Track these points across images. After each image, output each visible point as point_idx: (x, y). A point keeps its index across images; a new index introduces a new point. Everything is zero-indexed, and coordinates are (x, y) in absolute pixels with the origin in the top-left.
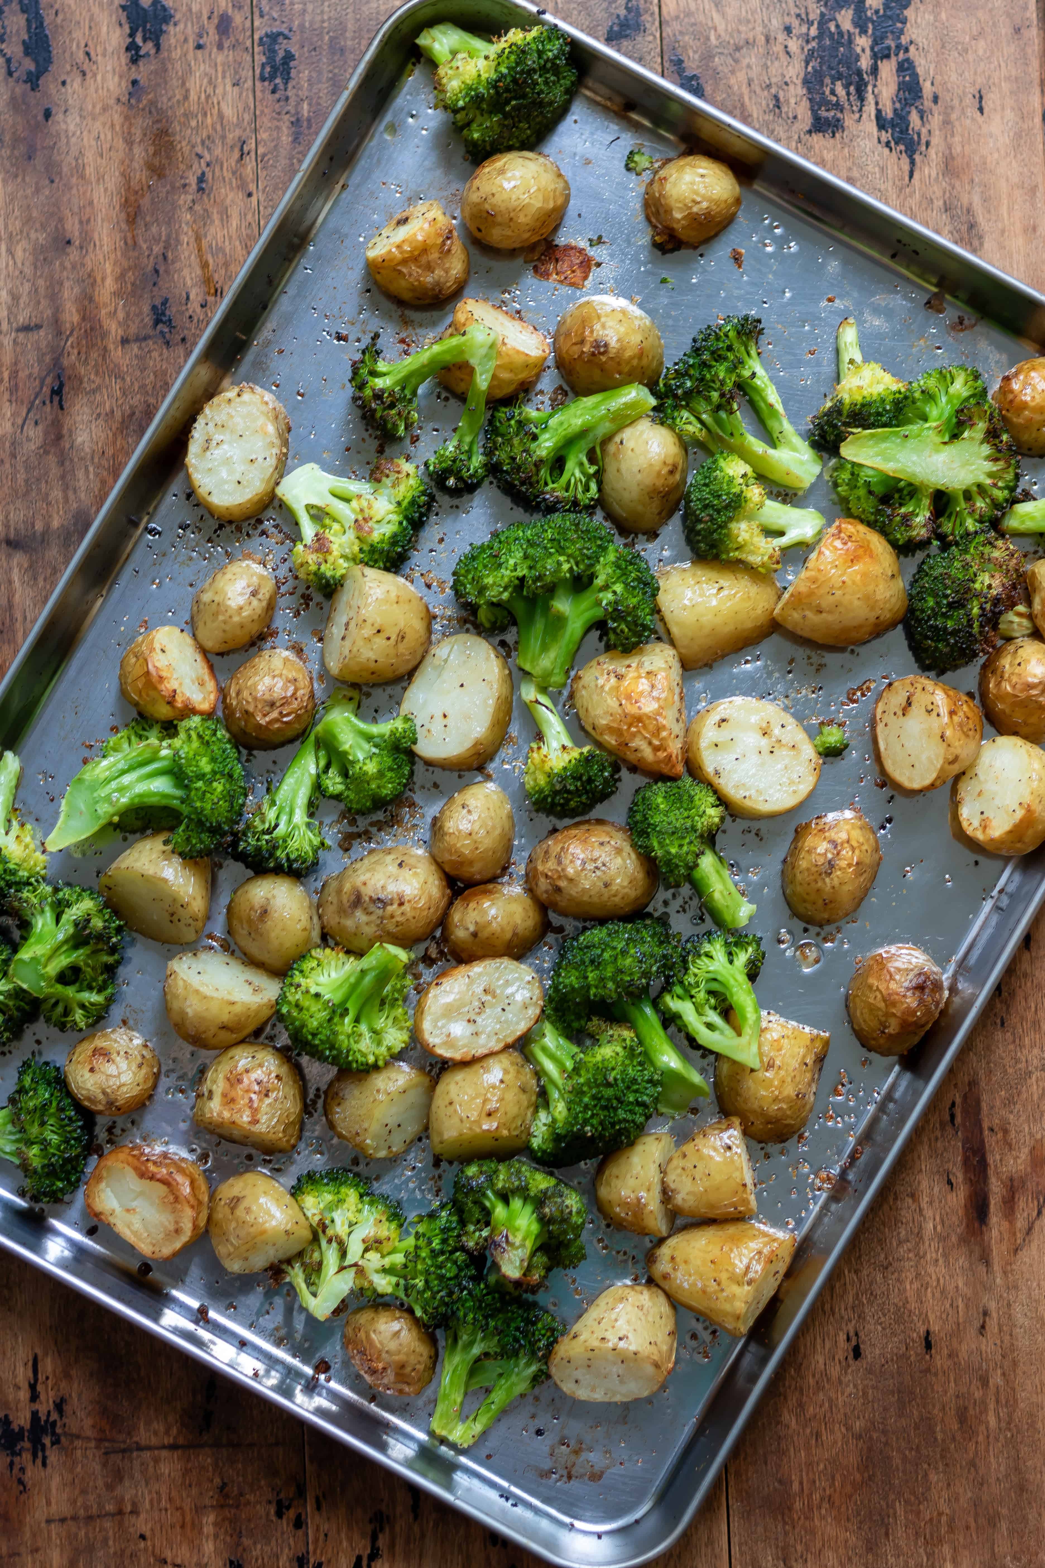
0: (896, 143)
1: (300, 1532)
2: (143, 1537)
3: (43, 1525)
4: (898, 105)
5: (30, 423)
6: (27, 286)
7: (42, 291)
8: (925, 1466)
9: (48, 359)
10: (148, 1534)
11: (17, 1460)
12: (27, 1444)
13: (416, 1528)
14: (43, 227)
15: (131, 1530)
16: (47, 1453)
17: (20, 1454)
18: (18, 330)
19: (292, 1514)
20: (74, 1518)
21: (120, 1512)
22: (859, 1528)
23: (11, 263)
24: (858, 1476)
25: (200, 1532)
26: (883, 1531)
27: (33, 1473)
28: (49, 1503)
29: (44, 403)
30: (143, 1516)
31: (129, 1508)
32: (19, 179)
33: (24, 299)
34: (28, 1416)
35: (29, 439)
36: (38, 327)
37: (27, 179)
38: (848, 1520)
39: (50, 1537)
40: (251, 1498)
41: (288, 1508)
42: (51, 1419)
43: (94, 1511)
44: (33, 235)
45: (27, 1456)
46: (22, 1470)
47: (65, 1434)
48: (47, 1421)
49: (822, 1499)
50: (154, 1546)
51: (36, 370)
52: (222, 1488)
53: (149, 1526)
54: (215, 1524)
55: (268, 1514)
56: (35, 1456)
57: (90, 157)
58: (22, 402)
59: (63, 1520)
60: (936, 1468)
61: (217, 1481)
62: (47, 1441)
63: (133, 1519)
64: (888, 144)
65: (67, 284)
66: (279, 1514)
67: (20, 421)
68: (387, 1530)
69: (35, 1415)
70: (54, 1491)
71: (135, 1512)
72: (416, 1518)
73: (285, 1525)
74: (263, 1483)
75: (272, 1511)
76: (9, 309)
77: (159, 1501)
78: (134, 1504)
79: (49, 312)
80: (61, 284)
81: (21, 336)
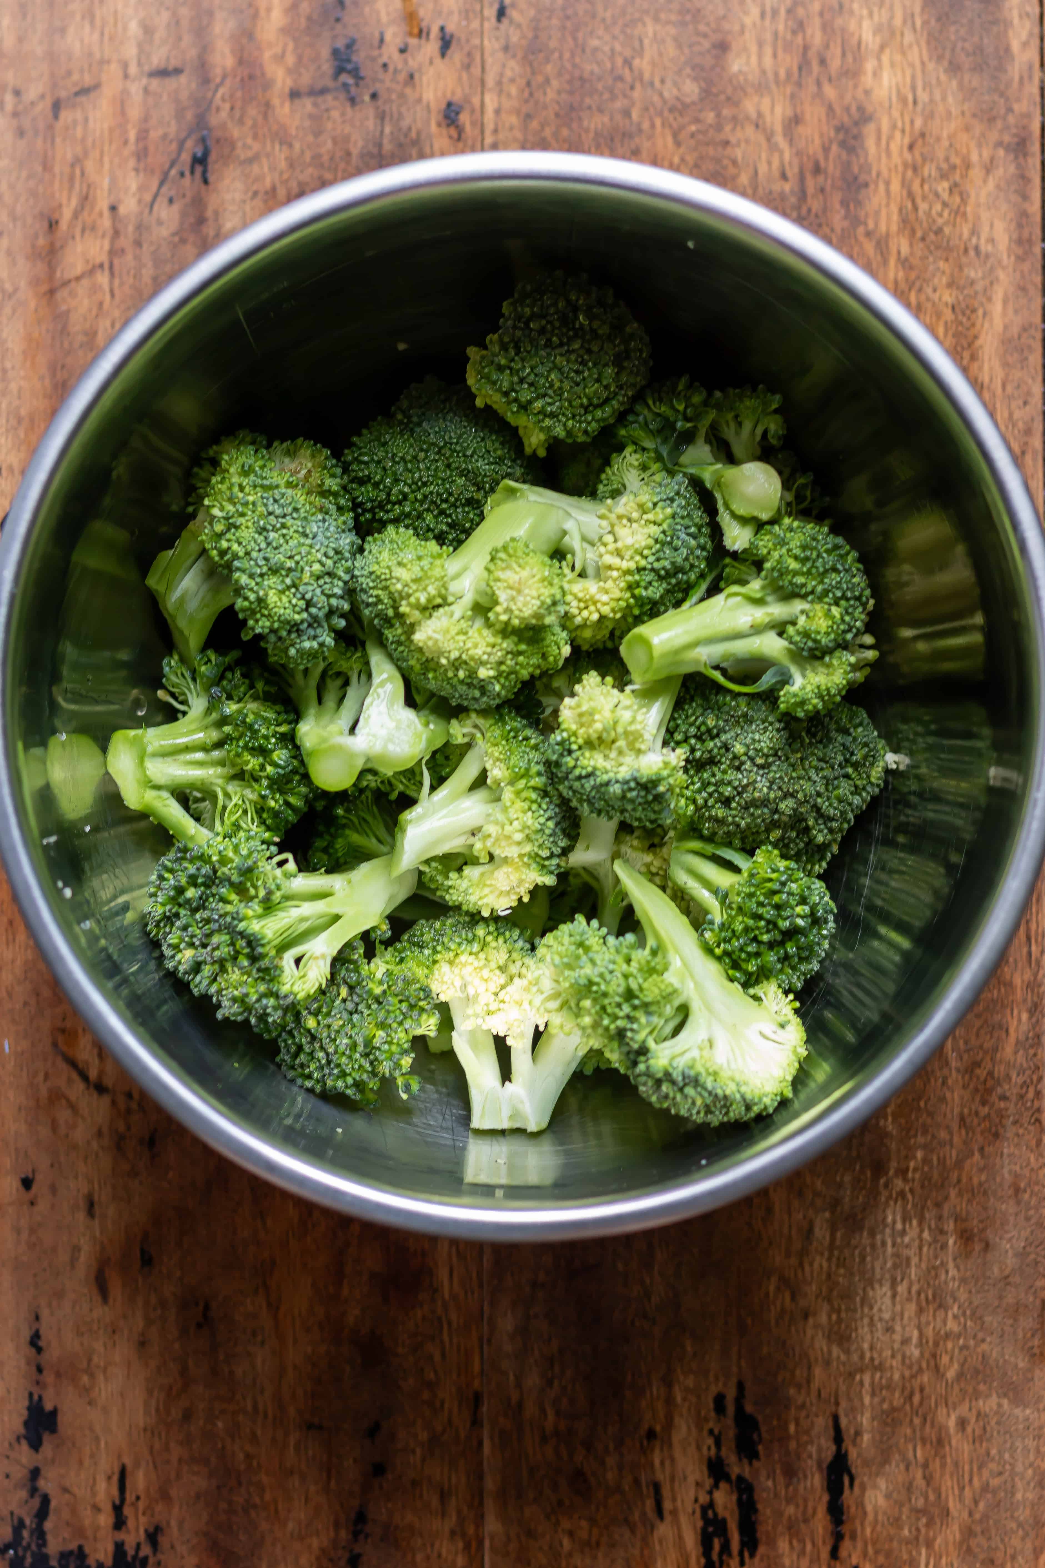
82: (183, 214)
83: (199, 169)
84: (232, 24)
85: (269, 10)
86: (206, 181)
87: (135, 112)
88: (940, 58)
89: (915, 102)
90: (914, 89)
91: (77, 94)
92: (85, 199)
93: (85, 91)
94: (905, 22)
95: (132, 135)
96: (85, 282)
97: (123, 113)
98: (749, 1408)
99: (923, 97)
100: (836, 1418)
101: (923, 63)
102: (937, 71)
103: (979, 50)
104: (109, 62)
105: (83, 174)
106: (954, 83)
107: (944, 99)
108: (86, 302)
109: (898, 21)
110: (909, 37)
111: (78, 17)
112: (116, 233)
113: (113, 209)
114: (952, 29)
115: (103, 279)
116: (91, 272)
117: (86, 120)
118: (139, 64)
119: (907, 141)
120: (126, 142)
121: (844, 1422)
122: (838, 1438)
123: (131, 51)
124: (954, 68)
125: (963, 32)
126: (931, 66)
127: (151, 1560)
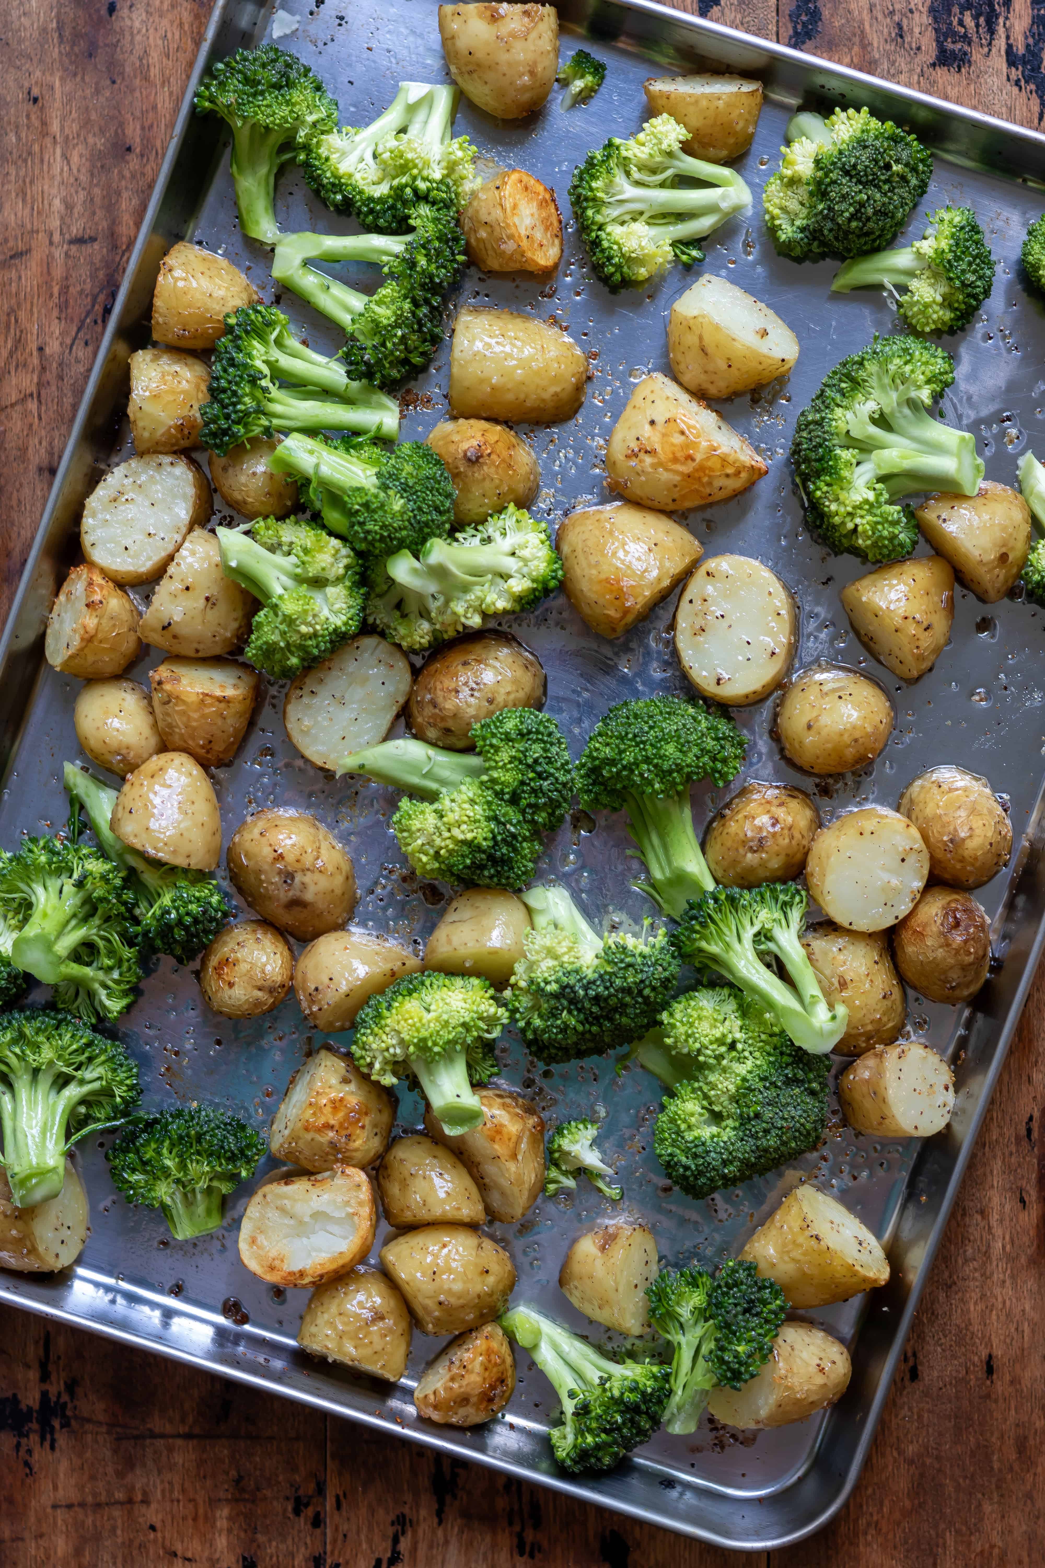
0: (1027, 82)
1: (318, 1531)
2: (153, 1528)
3: (49, 1510)
4: (1031, 41)
5: (79, 343)
6: (82, 195)
7: (98, 200)
8: (980, 1496)
9: (101, 274)
10: (158, 1525)
11: (24, 1441)
12: (35, 1426)
13: (440, 1533)
14: (102, 131)
15: (141, 1520)
16: (57, 1436)
17: (27, 1436)
18: (71, 242)
19: (310, 1512)
20: (82, 1505)
21: (130, 1501)
22: (906, 1557)
23: (66, 168)
24: (907, 1503)
25: (213, 1526)
26: (931, 1560)
27: (40, 1456)
28: (55, 1488)
29: (96, 322)
30: (154, 1506)
31: (139, 1497)
32: (78, 78)
33: (78, 209)
34: (38, 1396)
35: (77, 361)
36: (93, 239)
37: (87, 79)
38: (895, 1547)
39: (55, 1523)
40: (268, 1493)
41: (307, 1505)
42: (62, 1400)
43: (103, 1498)
44: (91, 140)
45: (34, 1438)
46: (30, 1452)
47: (76, 1417)
48: (56, 1403)
49: (869, 1524)
50: (164, 1538)
51: (88, 287)
52: (238, 1481)
53: (160, 1516)
54: (230, 1518)
55: (285, 1510)
56: (43, 1439)
57: (155, 57)
58: (72, 320)
59: (70, 1506)
60: (990, 1499)
61: (233, 1473)
62: (56, 1423)
63: (143, 1509)
64: (1017, 83)
65: (125, 195)
66: (297, 1512)
67: (68, 341)
68: (409, 1534)
69: (44, 1395)
70: (62, 1475)
71: (146, 1502)
72: (440, 1523)
73: (302, 1523)
74: (281, 1478)
75: (290, 1508)
76: (62, 219)
77: (171, 1491)
78: (145, 1493)
79: (105, 224)
80: (119, 194)
81: (74, 248)
87: (58, 272)
91: (12, 257)
92: (18, 341)
93: (18, 255)
95: (56, 290)
96: (18, 408)
97: (49, 273)
104: (38, 232)
105: (16, 321)
108: (19, 423)
111: (13, 195)
112: (43, 369)
113: (41, 349)
115: (32, 405)
116: (23, 400)
117: (20, 278)
118: (61, 233)
120: (51, 296)
123: (55, 223)
127: (69, 1405)
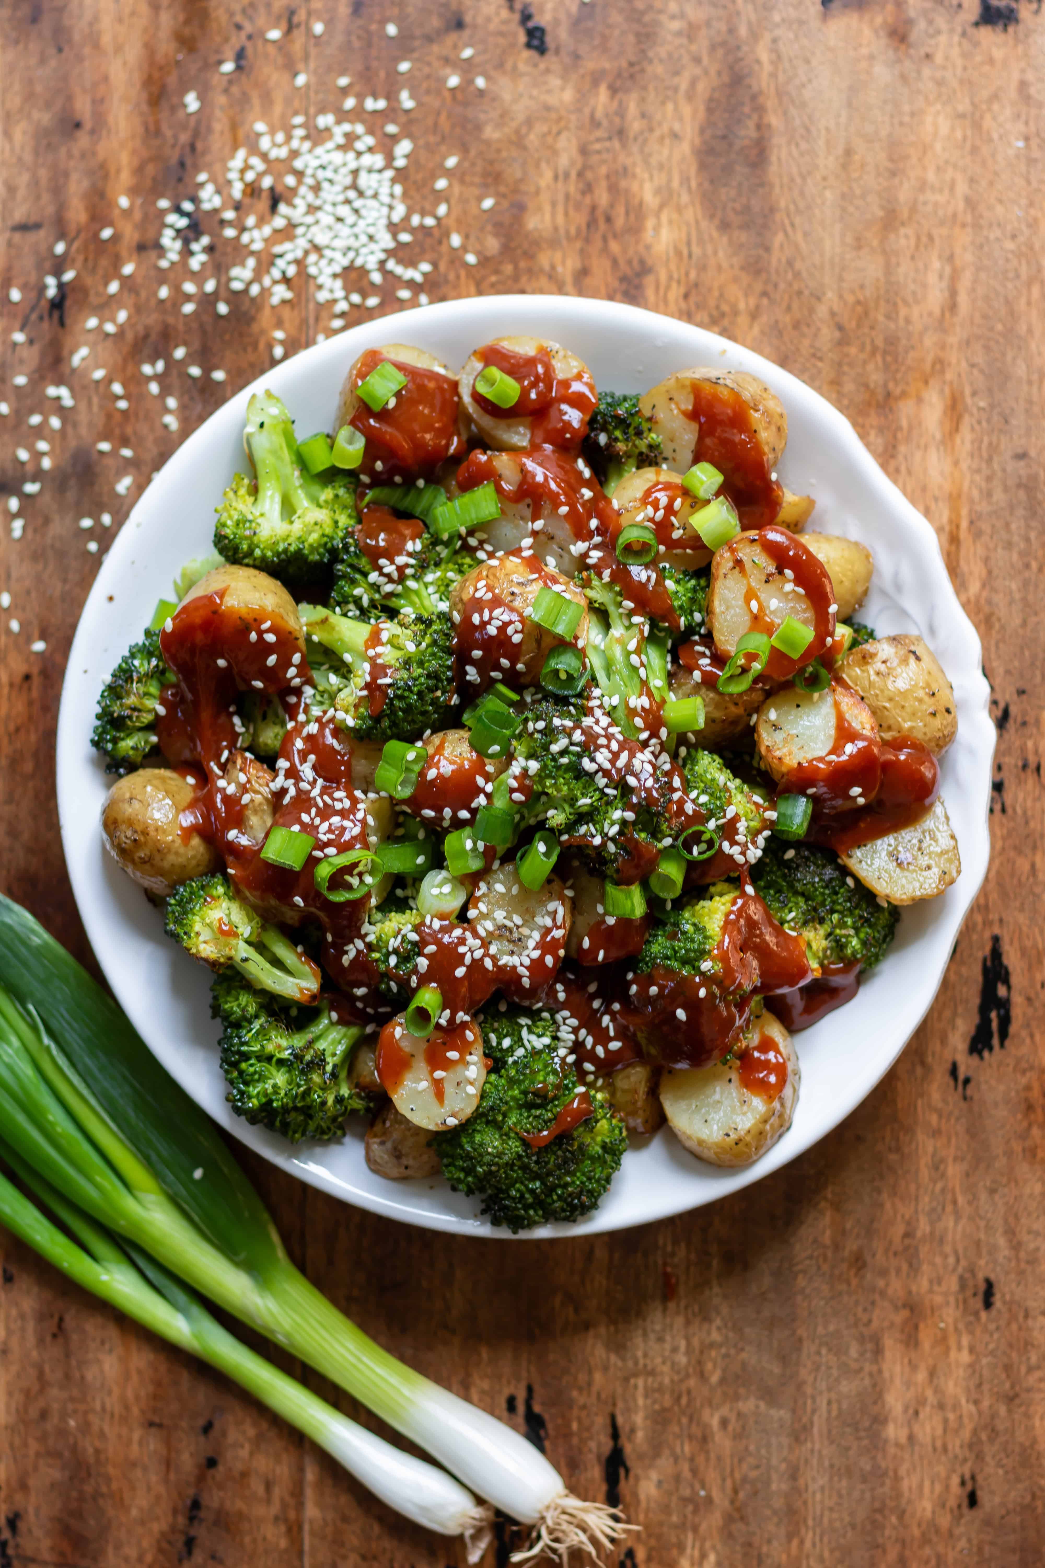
82: (43, 355)
83: (56, 314)
84: (86, 184)
85: (118, 171)
86: (62, 323)
88: (712, 217)
89: (690, 256)
90: (689, 243)
94: (681, 183)
98: (537, 1408)
99: (696, 250)
100: (613, 1419)
101: (697, 222)
102: (709, 228)
103: (747, 209)
106: (725, 239)
107: (715, 253)
109: (675, 184)
110: (685, 198)
114: (723, 191)
119: (682, 290)
121: (620, 1420)
122: (615, 1435)
124: (725, 226)
125: (733, 193)
126: (704, 224)
